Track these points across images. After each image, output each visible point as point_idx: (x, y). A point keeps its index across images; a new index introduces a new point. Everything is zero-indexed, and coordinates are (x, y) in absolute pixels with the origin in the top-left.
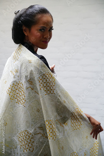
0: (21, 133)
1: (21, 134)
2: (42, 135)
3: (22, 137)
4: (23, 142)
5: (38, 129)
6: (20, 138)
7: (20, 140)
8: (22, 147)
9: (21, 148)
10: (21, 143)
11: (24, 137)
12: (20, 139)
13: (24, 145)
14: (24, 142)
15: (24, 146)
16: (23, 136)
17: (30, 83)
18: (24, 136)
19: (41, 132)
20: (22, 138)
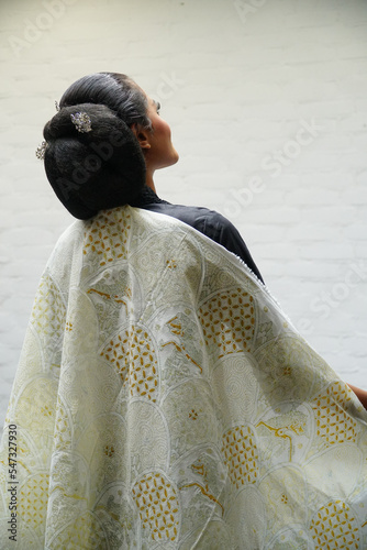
0: (143, 481)
1: (144, 485)
2: (203, 490)
3: (146, 493)
4: (150, 509)
5: (188, 472)
6: (139, 495)
7: (141, 504)
8: (147, 524)
9: (144, 527)
10: (144, 513)
11: (154, 494)
12: (141, 499)
13: (152, 518)
14: (153, 508)
15: (153, 522)
16: (150, 489)
17: (175, 329)
18: (153, 491)
19: (200, 480)
20: (147, 497)
